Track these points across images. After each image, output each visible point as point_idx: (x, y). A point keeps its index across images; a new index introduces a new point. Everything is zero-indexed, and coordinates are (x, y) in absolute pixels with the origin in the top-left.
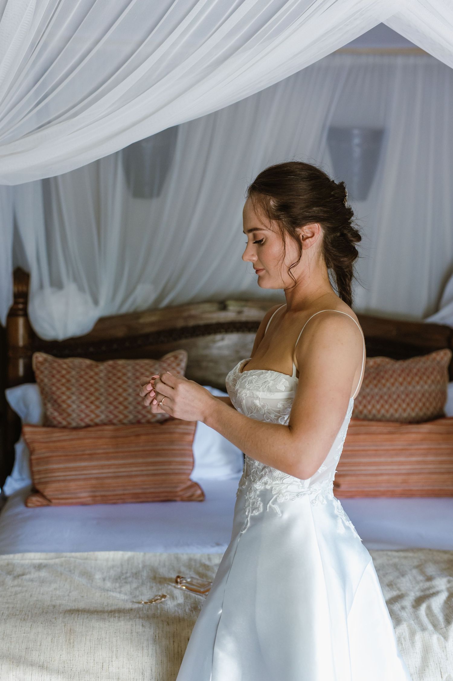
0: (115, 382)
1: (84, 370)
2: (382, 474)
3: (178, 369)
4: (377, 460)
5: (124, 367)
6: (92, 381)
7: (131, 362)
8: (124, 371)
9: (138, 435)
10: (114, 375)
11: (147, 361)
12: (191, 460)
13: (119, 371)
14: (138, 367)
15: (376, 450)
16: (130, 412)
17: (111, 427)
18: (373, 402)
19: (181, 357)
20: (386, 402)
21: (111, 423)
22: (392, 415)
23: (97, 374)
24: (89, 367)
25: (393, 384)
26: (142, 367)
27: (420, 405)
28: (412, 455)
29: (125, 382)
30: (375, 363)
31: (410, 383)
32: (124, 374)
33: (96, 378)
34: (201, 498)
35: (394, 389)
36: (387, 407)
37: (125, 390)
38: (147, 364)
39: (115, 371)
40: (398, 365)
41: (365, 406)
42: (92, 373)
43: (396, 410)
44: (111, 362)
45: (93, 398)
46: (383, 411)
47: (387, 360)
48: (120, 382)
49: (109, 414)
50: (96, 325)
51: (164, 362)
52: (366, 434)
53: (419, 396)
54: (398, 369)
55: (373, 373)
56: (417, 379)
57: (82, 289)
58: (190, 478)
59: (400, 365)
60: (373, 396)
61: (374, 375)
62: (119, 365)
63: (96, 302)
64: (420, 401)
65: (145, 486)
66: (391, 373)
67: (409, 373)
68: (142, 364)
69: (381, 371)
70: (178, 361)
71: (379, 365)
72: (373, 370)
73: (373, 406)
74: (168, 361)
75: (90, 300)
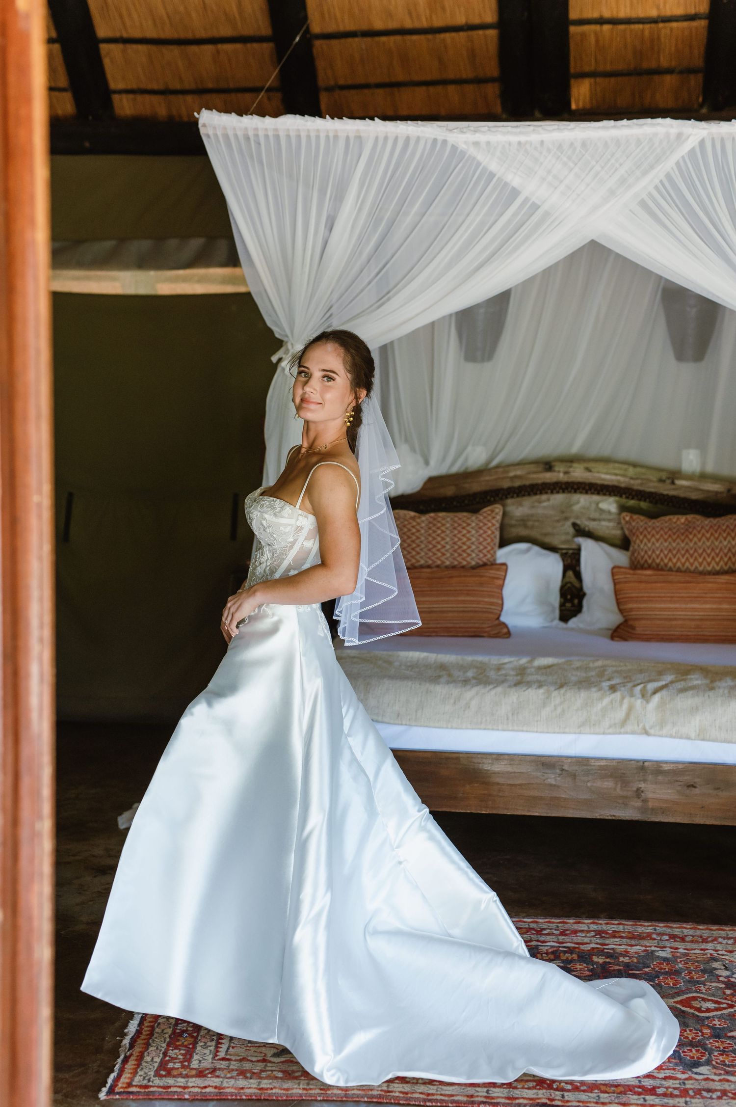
0: (434, 532)
1: (407, 521)
2: (675, 619)
3: (494, 521)
5: (444, 519)
6: (414, 530)
7: (451, 515)
8: (443, 522)
9: (451, 577)
10: (434, 525)
11: (465, 514)
12: (500, 602)
13: (439, 522)
14: (456, 519)
15: (672, 597)
16: (447, 559)
17: (428, 570)
18: (679, 555)
19: (497, 510)
20: (691, 556)
21: (429, 567)
22: (696, 567)
23: (419, 524)
24: (413, 518)
25: (700, 540)
26: (460, 519)
27: (726, 559)
28: (706, 603)
29: (443, 532)
30: (686, 519)
31: (717, 539)
32: (443, 525)
33: (418, 527)
34: (508, 636)
35: (700, 544)
36: (691, 560)
37: (443, 539)
38: (465, 516)
39: (435, 522)
40: (707, 522)
41: (670, 559)
42: (414, 524)
43: (701, 564)
44: (432, 515)
45: (414, 545)
46: (687, 564)
47: (698, 517)
48: (439, 532)
49: (428, 560)
50: (425, 484)
51: (481, 515)
52: (664, 582)
53: (726, 551)
54: (707, 525)
55: (682, 529)
56: (725, 535)
57: (413, 450)
58: (498, 618)
59: (710, 521)
60: (679, 550)
61: (682, 531)
62: (440, 517)
63: (427, 463)
64: (726, 555)
65: (455, 622)
66: (699, 529)
67: (718, 529)
68: (460, 517)
69: (690, 527)
70: (493, 515)
71: (689, 522)
72: (682, 526)
73: (679, 559)
74: (485, 515)
75: (421, 460)
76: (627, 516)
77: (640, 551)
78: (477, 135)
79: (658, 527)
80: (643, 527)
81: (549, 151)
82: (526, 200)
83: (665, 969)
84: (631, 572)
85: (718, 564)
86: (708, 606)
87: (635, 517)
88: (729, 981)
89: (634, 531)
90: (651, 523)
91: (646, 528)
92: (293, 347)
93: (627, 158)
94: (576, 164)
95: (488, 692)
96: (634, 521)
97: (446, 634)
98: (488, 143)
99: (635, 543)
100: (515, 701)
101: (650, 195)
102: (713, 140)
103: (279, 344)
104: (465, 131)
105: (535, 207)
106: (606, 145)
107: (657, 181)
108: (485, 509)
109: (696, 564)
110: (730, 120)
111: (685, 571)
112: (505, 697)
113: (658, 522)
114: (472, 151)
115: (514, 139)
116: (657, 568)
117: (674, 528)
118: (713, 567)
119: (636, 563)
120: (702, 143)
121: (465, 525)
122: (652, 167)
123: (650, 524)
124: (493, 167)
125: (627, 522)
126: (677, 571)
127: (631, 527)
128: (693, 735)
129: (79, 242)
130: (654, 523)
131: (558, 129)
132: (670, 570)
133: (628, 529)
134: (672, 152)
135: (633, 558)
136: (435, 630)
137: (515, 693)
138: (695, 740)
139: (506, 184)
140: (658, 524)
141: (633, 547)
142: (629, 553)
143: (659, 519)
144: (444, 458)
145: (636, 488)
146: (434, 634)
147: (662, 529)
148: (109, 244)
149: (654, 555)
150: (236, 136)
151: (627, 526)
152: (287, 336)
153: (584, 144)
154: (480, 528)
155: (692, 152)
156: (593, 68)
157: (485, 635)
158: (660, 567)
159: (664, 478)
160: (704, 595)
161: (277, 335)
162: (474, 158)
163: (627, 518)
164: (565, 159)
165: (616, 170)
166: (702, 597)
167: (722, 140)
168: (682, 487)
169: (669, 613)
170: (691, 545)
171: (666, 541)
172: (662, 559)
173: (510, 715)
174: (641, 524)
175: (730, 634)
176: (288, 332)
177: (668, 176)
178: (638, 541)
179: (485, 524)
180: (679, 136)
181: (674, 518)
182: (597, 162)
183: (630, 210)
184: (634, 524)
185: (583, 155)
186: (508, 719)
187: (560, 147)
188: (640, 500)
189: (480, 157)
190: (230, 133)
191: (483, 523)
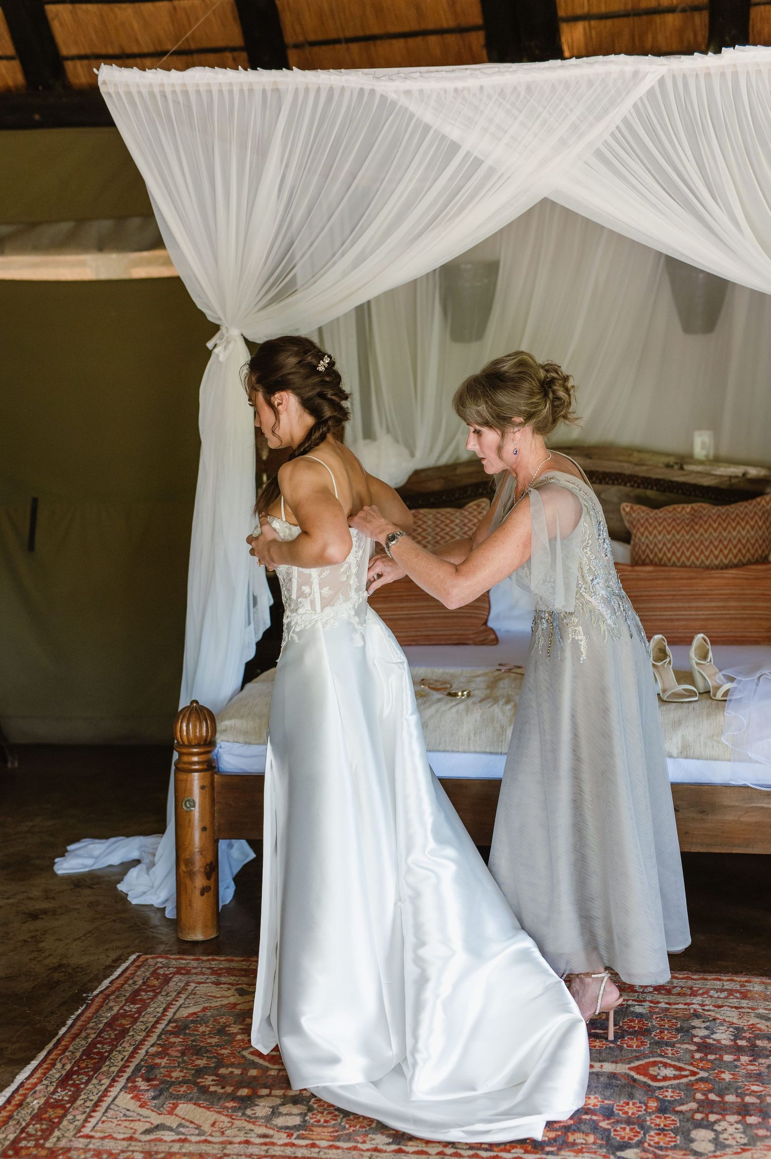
2: (678, 620)
4: (674, 605)
5: (425, 516)
7: (433, 511)
8: (425, 519)
11: (449, 510)
12: (486, 606)
14: (439, 515)
15: (674, 595)
18: (683, 548)
19: (484, 505)
20: (697, 549)
22: (702, 562)
25: (706, 531)
26: (443, 515)
27: (735, 551)
28: (711, 600)
30: (692, 508)
31: (725, 529)
32: (425, 522)
34: (495, 642)
35: (706, 535)
36: (697, 554)
40: (715, 510)
41: (674, 553)
43: (707, 558)
46: (692, 558)
47: (705, 505)
50: (410, 478)
51: (465, 510)
52: (665, 579)
53: (735, 542)
54: (714, 515)
55: (688, 519)
56: (734, 525)
57: (397, 440)
58: (485, 623)
59: (718, 510)
60: (683, 543)
61: (687, 522)
62: (421, 514)
63: (412, 455)
64: (735, 547)
65: (436, 629)
66: (705, 519)
67: (726, 518)
68: (443, 513)
69: (696, 517)
70: (479, 510)
71: (696, 511)
72: (688, 516)
73: (683, 553)
74: (470, 510)
75: (405, 451)
76: (627, 506)
77: (641, 545)
78: (408, 82)
79: (660, 518)
80: (645, 519)
81: (489, 97)
82: (468, 154)
83: (635, 1027)
84: (630, 568)
85: (726, 557)
86: (713, 604)
87: (636, 507)
88: (705, 1042)
89: (635, 523)
90: (653, 513)
91: (647, 520)
92: (227, 331)
93: (578, 101)
94: (520, 112)
95: (450, 709)
96: (634, 512)
97: (426, 643)
98: (421, 91)
99: (635, 536)
100: (478, 718)
101: (606, 143)
102: (674, 77)
103: (215, 328)
104: (394, 78)
105: (478, 163)
106: (554, 88)
107: (613, 128)
108: (471, 504)
109: (702, 557)
110: (692, 54)
111: (690, 567)
112: (467, 715)
113: (661, 512)
114: (403, 101)
115: (450, 85)
116: (659, 564)
117: (679, 519)
118: (721, 560)
119: (636, 558)
120: (662, 81)
121: (448, 522)
122: (606, 111)
123: (652, 515)
124: (428, 117)
125: (627, 513)
126: (681, 566)
127: (631, 519)
128: (675, 754)
129: (34, 225)
130: (656, 513)
131: (499, 72)
132: (674, 565)
133: (628, 521)
134: (627, 93)
135: (634, 553)
136: (415, 638)
137: (479, 710)
138: (677, 758)
139: (444, 137)
140: (661, 515)
141: (634, 541)
142: (629, 547)
143: (661, 509)
144: (431, 450)
145: (642, 474)
146: (414, 643)
147: (665, 519)
148: (67, 226)
149: (656, 549)
150: (140, 93)
151: (627, 518)
152: (220, 319)
153: (529, 88)
154: (465, 525)
155: (651, 92)
156: (586, 9)
157: (470, 642)
158: (663, 562)
159: (672, 463)
160: (709, 592)
161: (210, 319)
162: (406, 109)
163: (628, 509)
164: (508, 106)
165: (567, 115)
166: (707, 595)
167: (684, 76)
168: (692, 472)
169: (671, 613)
170: (697, 536)
171: (669, 533)
172: (665, 554)
173: (472, 735)
174: (642, 515)
175: (739, 634)
176: (221, 315)
177: (625, 121)
178: (639, 534)
179: (470, 521)
180: (636, 73)
181: (679, 508)
182: (544, 108)
183: (585, 163)
184: (634, 515)
185: (529, 101)
186: (469, 740)
187: (502, 93)
188: (646, 488)
189: (412, 108)
190: (134, 91)
191: (468, 519)
